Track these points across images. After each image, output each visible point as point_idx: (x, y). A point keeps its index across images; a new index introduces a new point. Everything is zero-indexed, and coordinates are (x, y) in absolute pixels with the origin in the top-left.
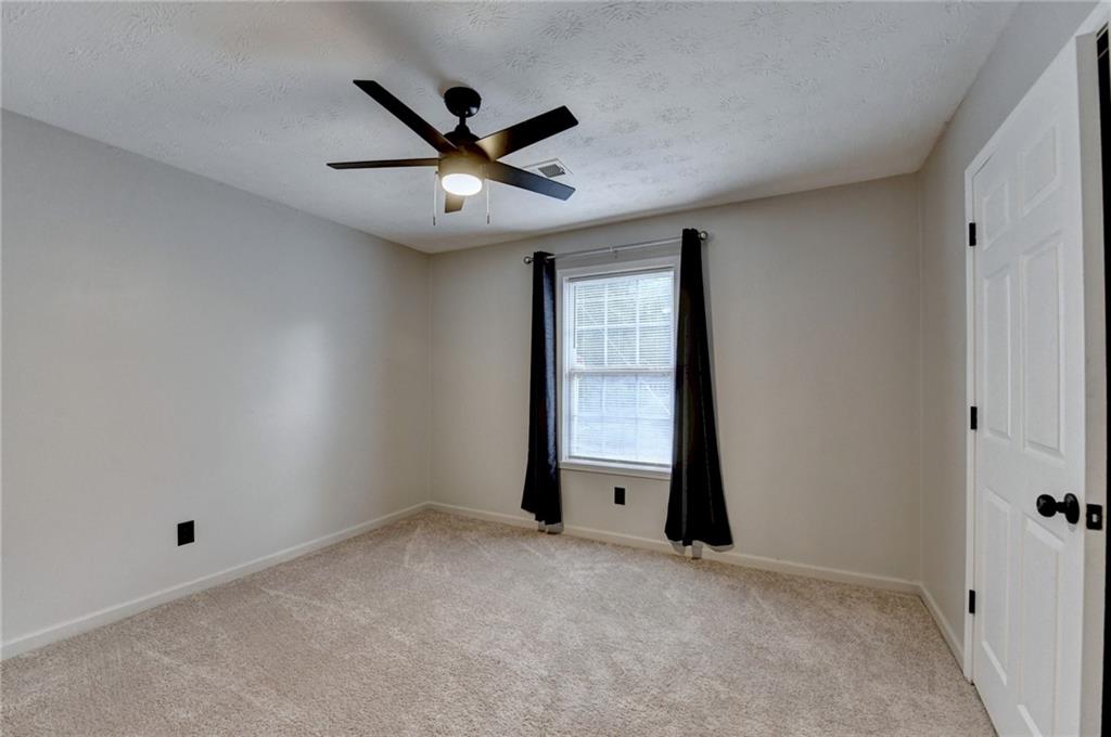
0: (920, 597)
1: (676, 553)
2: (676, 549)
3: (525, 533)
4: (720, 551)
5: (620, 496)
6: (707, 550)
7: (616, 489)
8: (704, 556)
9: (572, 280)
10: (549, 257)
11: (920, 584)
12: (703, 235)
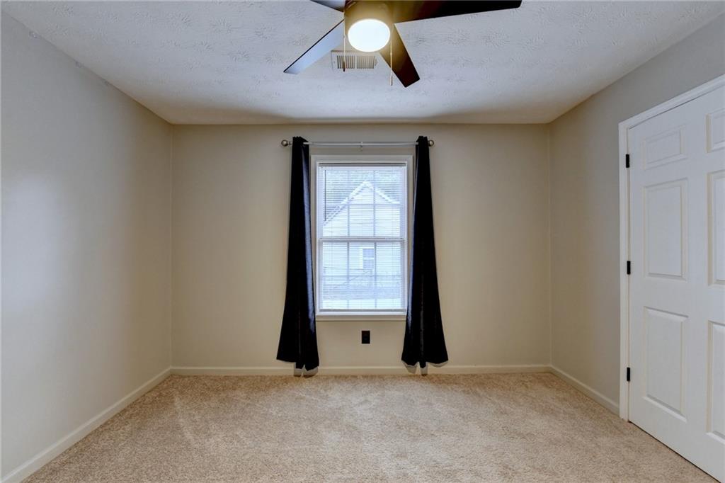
0: (551, 373)
1: (410, 374)
2: (410, 371)
3: (286, 380)
4: (440, 366)
5: (366, 338)
6: (431, 368)
7: (363, 332)
8: (429, 372)
9: (322, 165)
10: (305, 143)
11: (550, 365)
12: (431, 143)
